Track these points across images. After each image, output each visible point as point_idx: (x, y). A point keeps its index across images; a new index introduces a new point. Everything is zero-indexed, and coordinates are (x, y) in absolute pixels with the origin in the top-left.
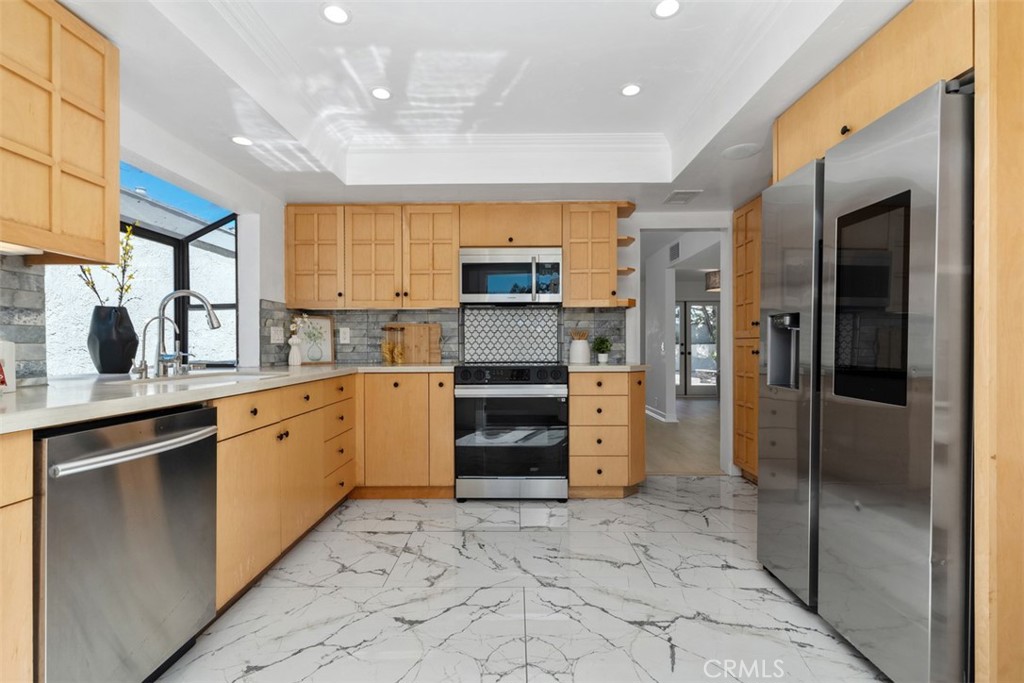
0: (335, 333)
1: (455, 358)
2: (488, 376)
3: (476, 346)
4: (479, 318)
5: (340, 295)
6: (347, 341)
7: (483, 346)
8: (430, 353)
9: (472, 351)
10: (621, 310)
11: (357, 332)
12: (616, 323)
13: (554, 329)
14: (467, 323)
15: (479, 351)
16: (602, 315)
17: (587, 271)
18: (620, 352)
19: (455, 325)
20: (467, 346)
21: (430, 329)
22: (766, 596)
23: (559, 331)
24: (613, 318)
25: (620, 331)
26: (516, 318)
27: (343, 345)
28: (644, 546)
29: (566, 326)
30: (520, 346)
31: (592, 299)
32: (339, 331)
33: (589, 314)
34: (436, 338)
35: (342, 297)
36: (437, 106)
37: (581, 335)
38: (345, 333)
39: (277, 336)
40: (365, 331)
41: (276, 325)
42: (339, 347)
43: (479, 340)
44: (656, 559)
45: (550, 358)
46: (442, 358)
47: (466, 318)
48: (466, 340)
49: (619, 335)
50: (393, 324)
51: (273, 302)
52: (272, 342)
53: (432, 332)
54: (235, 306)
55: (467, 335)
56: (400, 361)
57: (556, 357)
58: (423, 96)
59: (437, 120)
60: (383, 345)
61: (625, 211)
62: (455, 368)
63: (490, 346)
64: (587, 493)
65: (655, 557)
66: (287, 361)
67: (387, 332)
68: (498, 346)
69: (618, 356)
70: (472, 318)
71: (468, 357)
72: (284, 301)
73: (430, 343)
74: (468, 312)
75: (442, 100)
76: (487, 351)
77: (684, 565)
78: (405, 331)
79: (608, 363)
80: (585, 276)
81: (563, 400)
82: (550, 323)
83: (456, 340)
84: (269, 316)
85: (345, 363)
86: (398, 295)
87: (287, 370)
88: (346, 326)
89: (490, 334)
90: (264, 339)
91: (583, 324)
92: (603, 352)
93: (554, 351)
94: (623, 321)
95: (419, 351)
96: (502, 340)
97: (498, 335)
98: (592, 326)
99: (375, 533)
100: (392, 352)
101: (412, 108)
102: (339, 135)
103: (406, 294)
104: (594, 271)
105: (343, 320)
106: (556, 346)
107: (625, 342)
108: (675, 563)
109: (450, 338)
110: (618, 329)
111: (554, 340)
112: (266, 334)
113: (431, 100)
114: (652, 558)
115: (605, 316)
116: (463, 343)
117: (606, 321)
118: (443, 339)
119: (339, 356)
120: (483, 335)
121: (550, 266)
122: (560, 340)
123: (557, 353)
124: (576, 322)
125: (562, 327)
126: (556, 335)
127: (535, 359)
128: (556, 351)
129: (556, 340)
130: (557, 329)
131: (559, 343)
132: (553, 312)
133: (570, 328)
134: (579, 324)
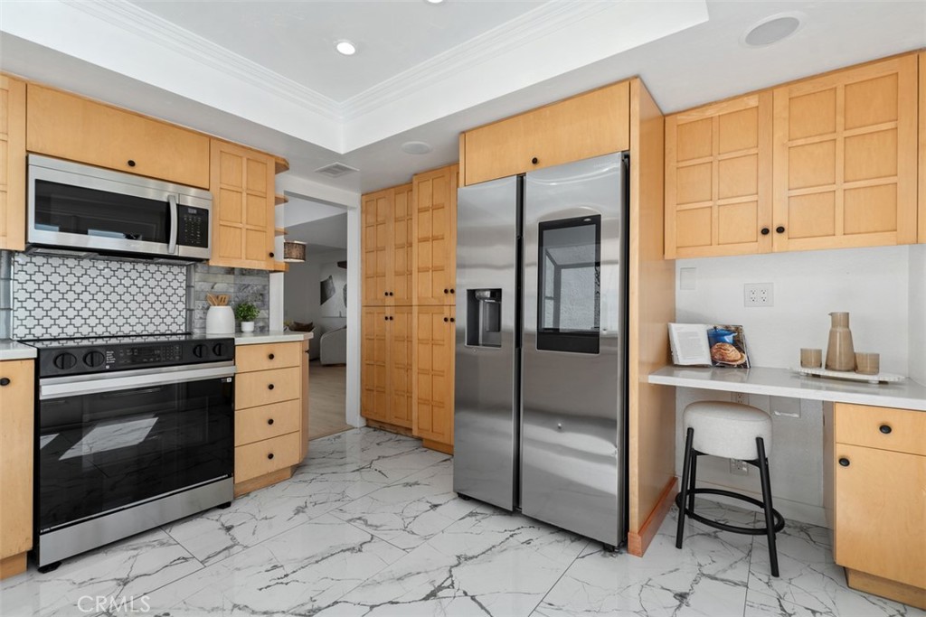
2: (111, 359)
3: (39, 314)
4: (47, 270)
7: (55, 314)
9: (30, 322)
10: (265, 274)
12: (259, 287)
13: (181, 292)
14: (20, 276)
15: (46, 321)
16: (243, 277)
17: (240, 225)
18: (264, 319)
20: (19, 313)
22: (478, 518)
23: (188, 294)
24: (254, 282)
25: (263, 296)
26: (120, 274)
28: (360, 519)
29: (197, 288)
31: (247, 259)
33: (228, 276)
37: (220, 300)
44: (381, 526)
45: (174, 329)
47: (17, 268)
48: (18, 305)
49: (263, 301)
55: (19, 296)
57: (183, 328)
61: (282, 167)
62: (40, 351)
63: (70, 314)
64: (251, 486)
65: (379, 524)
68: (86, 314)
69: (261, 324)
70: (31, 269)
71: (21, 331)
74: (22, 259)
76: (63, 321)
77: (407, 521)
79: (254, 333)
80: (238, 230)
81: (229, 380)
82: (175, 284)
91: (220, 287)
92: (247, 321)
93: (181, 320)
94: (266, 287)
98: (232, 290)
104: (249, 227)
106: (183, 313)
107: (269, 309)
108: (399, 523)
110: (261, 295)
111: (181, 306)
114: (377, 526)
115: (247, 280)
117: (249, 285)
121: (195, 211)
122: (190, 305)
123: (186, 322)
124: (212, 284)
125: (192, 289)
126: (183, 299)
127: (151, 331)
128: (183, 320)
129: (184, 306)
130: (184, 292)
131: (187, 310)
132: (179, 270)
133: (202, 291)
134: (216, 286)
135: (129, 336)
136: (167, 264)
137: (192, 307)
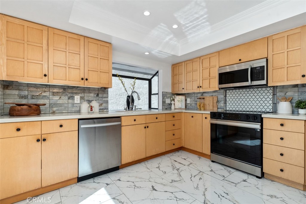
0: (186, 100)
1: (222, 109)
2: (222, 116)
3: (231, 104)
4: (233, 93)
5: (183, 89)
6: (189, 103)
7: (234, 104)
8: (213, 107)
9: (229, 106)
11: (192, 100)
14: (228, 96)
15: (232, 106)
16: (304, 88)
17: (284, 67)
19: (223, 96)
20: (228, 104)
21: (213, 98)
23: (274, 97)
26: (250, 92)
27: (188, 103)
29: (278, 95)
30: (252, 104)
31: (288, 80)
32: (187, 99)
34: (215, 101)
35: (184, 90)
36: (195, 22)
37: (288, 99)
38: (188, 100)
39: (168, 101)
40: (194, 99)
41: (168, 98)
42: (187, 104)
43: (232, 102)
45: (268, 110)
46: (218, 108)
47: (227, 93)
48: (227, 102)
50: (202, 97)
51: (167, 92)
52: (166, 103)
53: (214, 99)
54: (158, 94)
55: (228, 100)
56: (202, 109)
57: (272, 110)
58: (188, 22)
59: (199, 26)
60: (197, 104)
62: (211, 112)
63: (237, 104)
64: (276, 180)
66: (171, 108)
67: (199, 99)
68: (241, 104)
70: (229, 93)
71: (228, 109)
72: (171, 92)
73: (213, 103)
74: (228, 91)
75: (195, 20)
76: (236, 106)
78: (205, 99)
82: (268, 94)
83: (223, 102)
84: (165, 96)
85: (189, 109)
86: (198, 87)
87: (171, 110)
88: (189, 98)
89: (237, 100)
90: (164, 102)
91: (289, 94)
92: (302, 109)
93: (270, 107)
95: (209, 106)
96: (243, 102)
97: (241, 100)
98: (297, 94)
99: (176, 161)
100: (200, 106)
101: (188, 27)
102: (175, 43)
103: (201, 87)
104: (289, 66)
105: (188, 96)
106: (272, 105)
109: (221, 101)
111: (270, 102)
112: (164, 101)
113: (191, 22)
116: (226, 103)
118: (218, 101)
119: (187, 107)
120: (234, 100)
121: (259, 68)
122: (274, 102)
123: (273, 108)
124: (285, 93)
125: (276, 95)
126: (272, 99)
127: (259, 111)
128: (272, 107)
129: (272, 102)
130: (272, 97)
131: (273, 103)
132: (270, 89)
133: (280, 96)
134: (287, 93)
135: (249, 112)
136: (261, 88)
137: (276, 102)
